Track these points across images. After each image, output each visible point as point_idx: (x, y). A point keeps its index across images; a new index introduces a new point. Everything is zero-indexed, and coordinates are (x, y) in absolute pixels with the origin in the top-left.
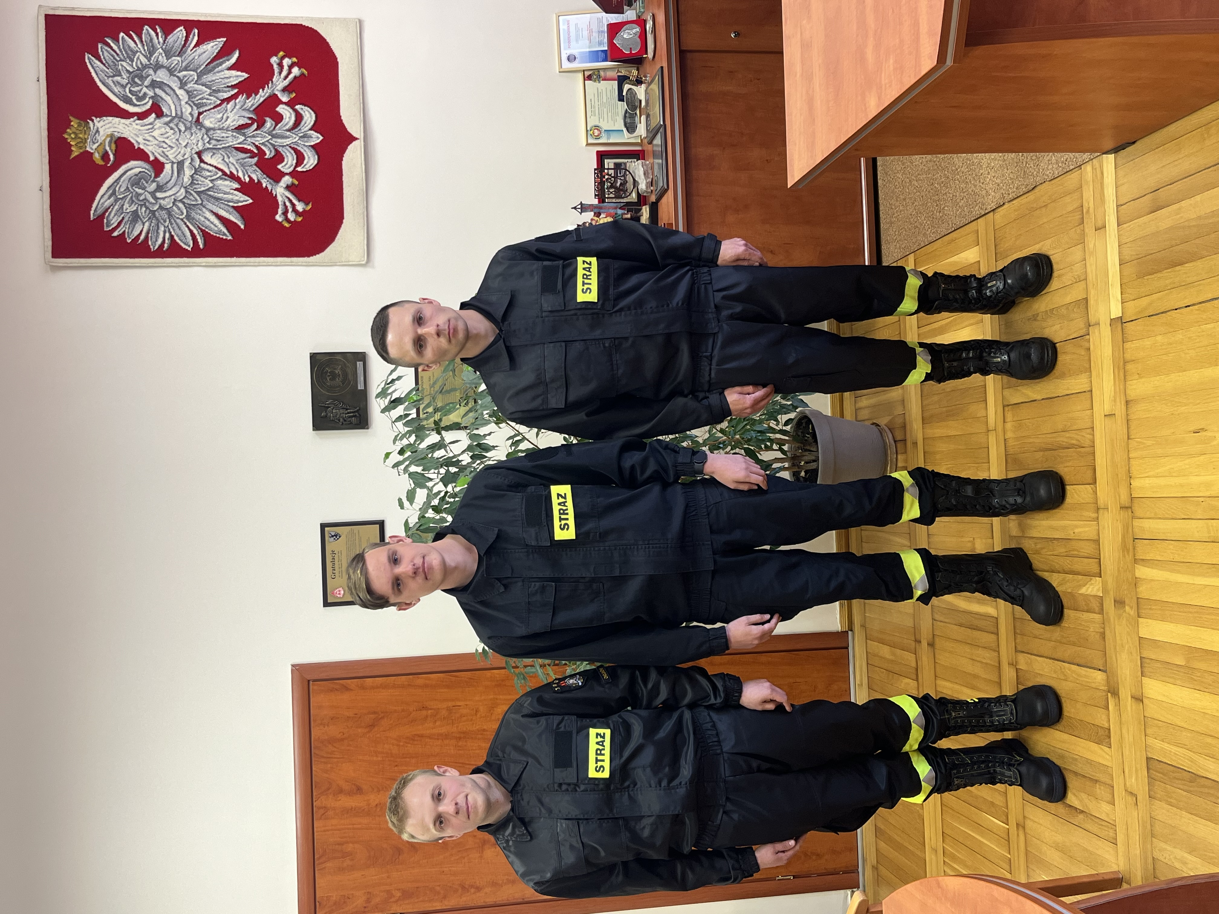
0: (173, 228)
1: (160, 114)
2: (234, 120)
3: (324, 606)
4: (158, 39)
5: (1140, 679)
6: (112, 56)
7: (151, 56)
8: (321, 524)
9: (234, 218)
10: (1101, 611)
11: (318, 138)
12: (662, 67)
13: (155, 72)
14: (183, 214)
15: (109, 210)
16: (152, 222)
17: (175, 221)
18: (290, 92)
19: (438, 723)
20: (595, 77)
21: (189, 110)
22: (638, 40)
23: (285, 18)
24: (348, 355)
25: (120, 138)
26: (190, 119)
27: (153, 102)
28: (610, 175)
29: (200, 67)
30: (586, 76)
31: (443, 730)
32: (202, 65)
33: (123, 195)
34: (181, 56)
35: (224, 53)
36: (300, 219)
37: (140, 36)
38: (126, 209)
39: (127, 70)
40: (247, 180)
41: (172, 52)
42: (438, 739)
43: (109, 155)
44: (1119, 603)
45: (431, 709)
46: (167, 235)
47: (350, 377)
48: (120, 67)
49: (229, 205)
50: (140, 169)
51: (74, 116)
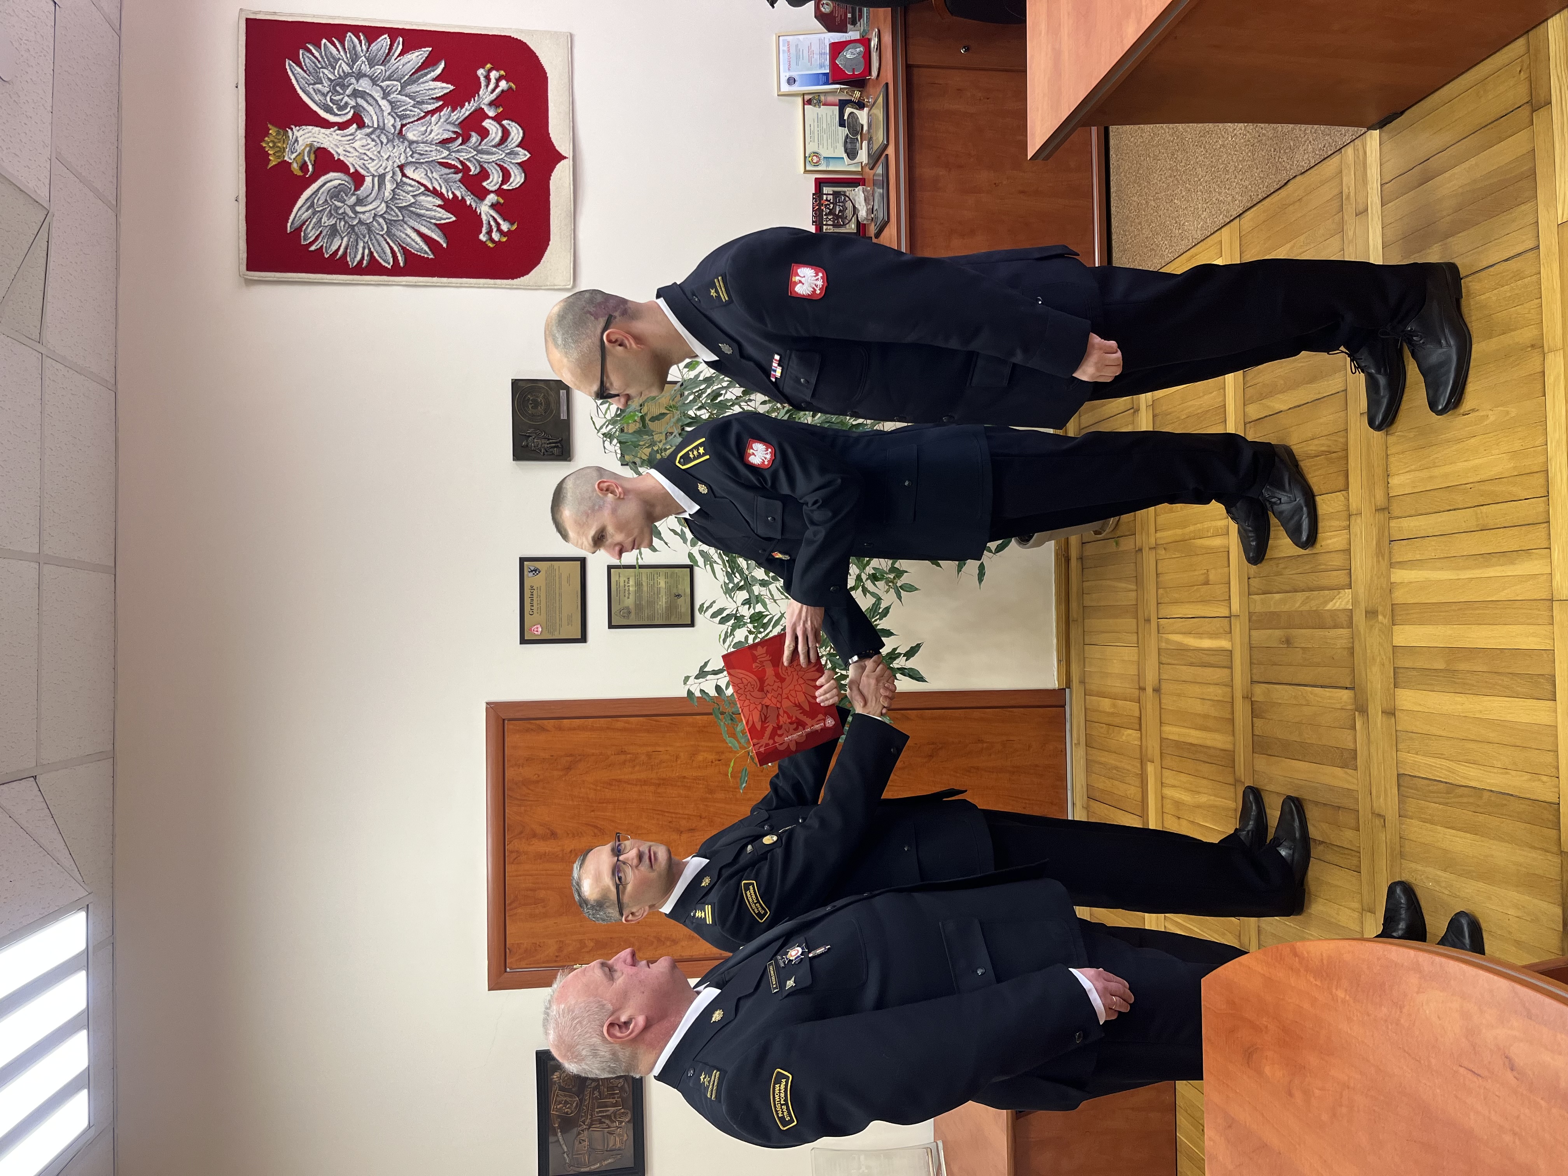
0: (373, 244)
1: (361, 125)
2: (438, 134)
3: (521, 643)
4: (361, 46)
5: (1392, 691)
6: (314, 63)
7: (354, 64)
8: (520, 558)
9: (437, 236)
10: (1350, 625)
11: (525, 155)
12: (887, 84)
13: (358, 82)
14: (383, 229)
15: (307, 223)
16: (351, 237)
17: (375, 237)
18: (497, 107)
19: (637, 768)
20: (815, 101)
21: (392, 121)
22: (862, 59)
23: (494, 29)
24: (551, 382)
25: (319, 148)
26: (393, 131)
27: (354, 112)
28: (829, 201)
29: (404, 77)
30: (806, 100)
31: (643, 776)
32: (406, 75)
33: (321, 208)
34: (385, 66)
35: (428, 63)
36: (504, 239)
37: (342, 43)
38: (325, 223)
39: (329, 78)
40: (451, 196)
41: (375, 61)
42: (636, 785)
43: (308, 166)
44: (1371, 614)
45: (629, 754)
46: (367, 251)
47: (553, 406)
48: (321, 75)
49: (431, 223)
50: (340, 182)
51: (273, 124)
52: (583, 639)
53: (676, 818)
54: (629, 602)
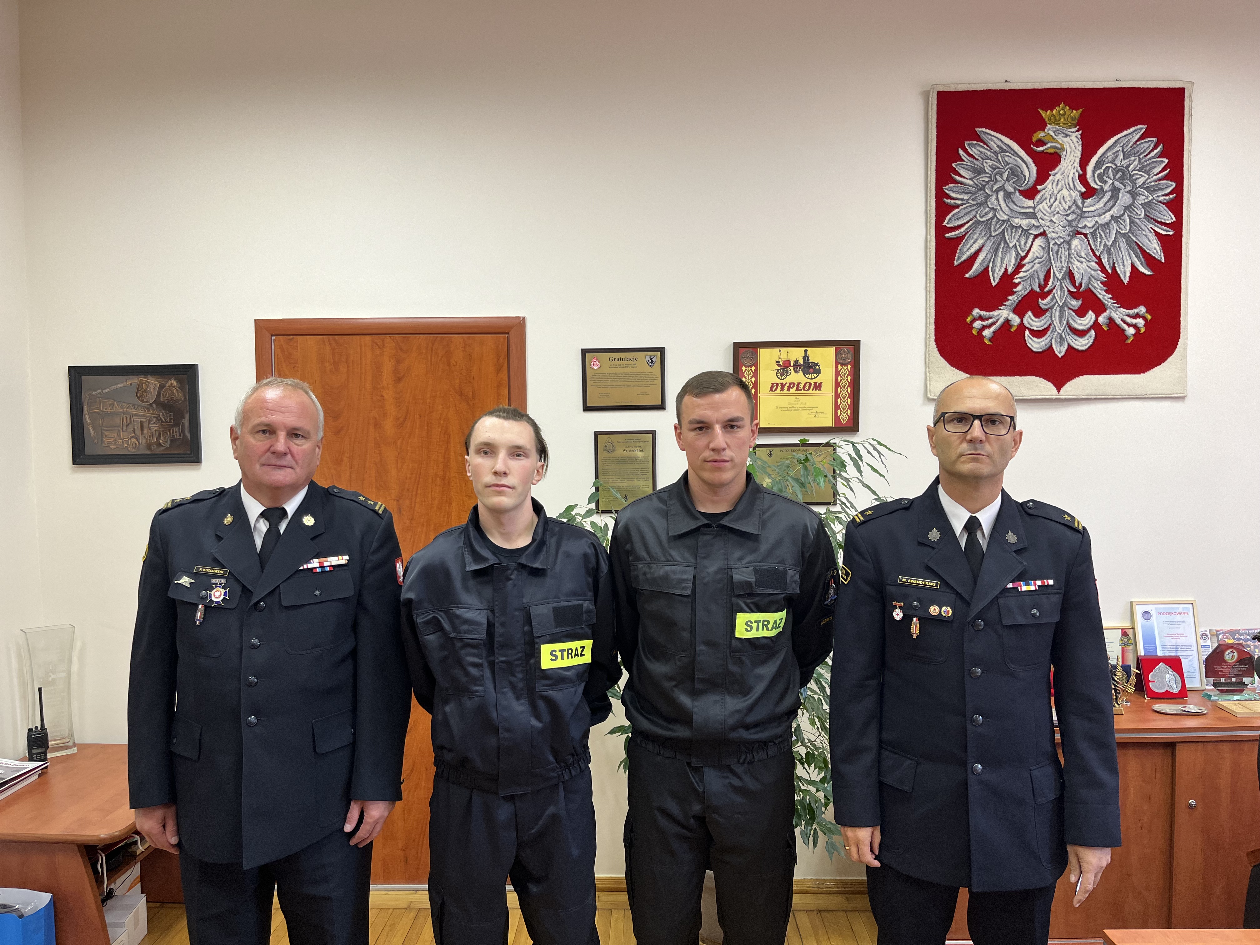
0: (966, 208)
1: (1085, 196)
2: (1079, 269)
3: (582, 350)
4: (1163, 195)
6: (1144, 151)
7: (1145, 189)
8: (664, 348)
9: (977, 267)
11: (1060, 352)
13: (1127, 192)
14: (981, 217)
15: (985, 146)
16: (973, 187)
17: (974, 210)
18: (1108, 325)
20: (1126, 640)
21: (1089, 225)
23: (1186, 321)
25: (1060, 157)
26: (1080, 226)
27: (1097, 190)
29: (1134, 236)
30: (1127, 631)
32: (1137, 238)
33: (1001, 160)
34: (1144, 218)
35: (1149, 259)
36: (975, 332)
37: (1165, 178)
38: (986, 163)
39: (1129, 165)
40: (1016, 281)
41: (1148, 209)
43: (1042, 146)
46: (959, 202)
48: (1133, 158)
49: (989, 262)
50: (1027, 176)
51: (1081, 114)
52: (587, 408)
53: (412, 495)
54: (620, 452)
